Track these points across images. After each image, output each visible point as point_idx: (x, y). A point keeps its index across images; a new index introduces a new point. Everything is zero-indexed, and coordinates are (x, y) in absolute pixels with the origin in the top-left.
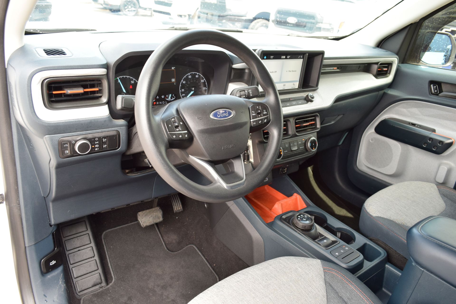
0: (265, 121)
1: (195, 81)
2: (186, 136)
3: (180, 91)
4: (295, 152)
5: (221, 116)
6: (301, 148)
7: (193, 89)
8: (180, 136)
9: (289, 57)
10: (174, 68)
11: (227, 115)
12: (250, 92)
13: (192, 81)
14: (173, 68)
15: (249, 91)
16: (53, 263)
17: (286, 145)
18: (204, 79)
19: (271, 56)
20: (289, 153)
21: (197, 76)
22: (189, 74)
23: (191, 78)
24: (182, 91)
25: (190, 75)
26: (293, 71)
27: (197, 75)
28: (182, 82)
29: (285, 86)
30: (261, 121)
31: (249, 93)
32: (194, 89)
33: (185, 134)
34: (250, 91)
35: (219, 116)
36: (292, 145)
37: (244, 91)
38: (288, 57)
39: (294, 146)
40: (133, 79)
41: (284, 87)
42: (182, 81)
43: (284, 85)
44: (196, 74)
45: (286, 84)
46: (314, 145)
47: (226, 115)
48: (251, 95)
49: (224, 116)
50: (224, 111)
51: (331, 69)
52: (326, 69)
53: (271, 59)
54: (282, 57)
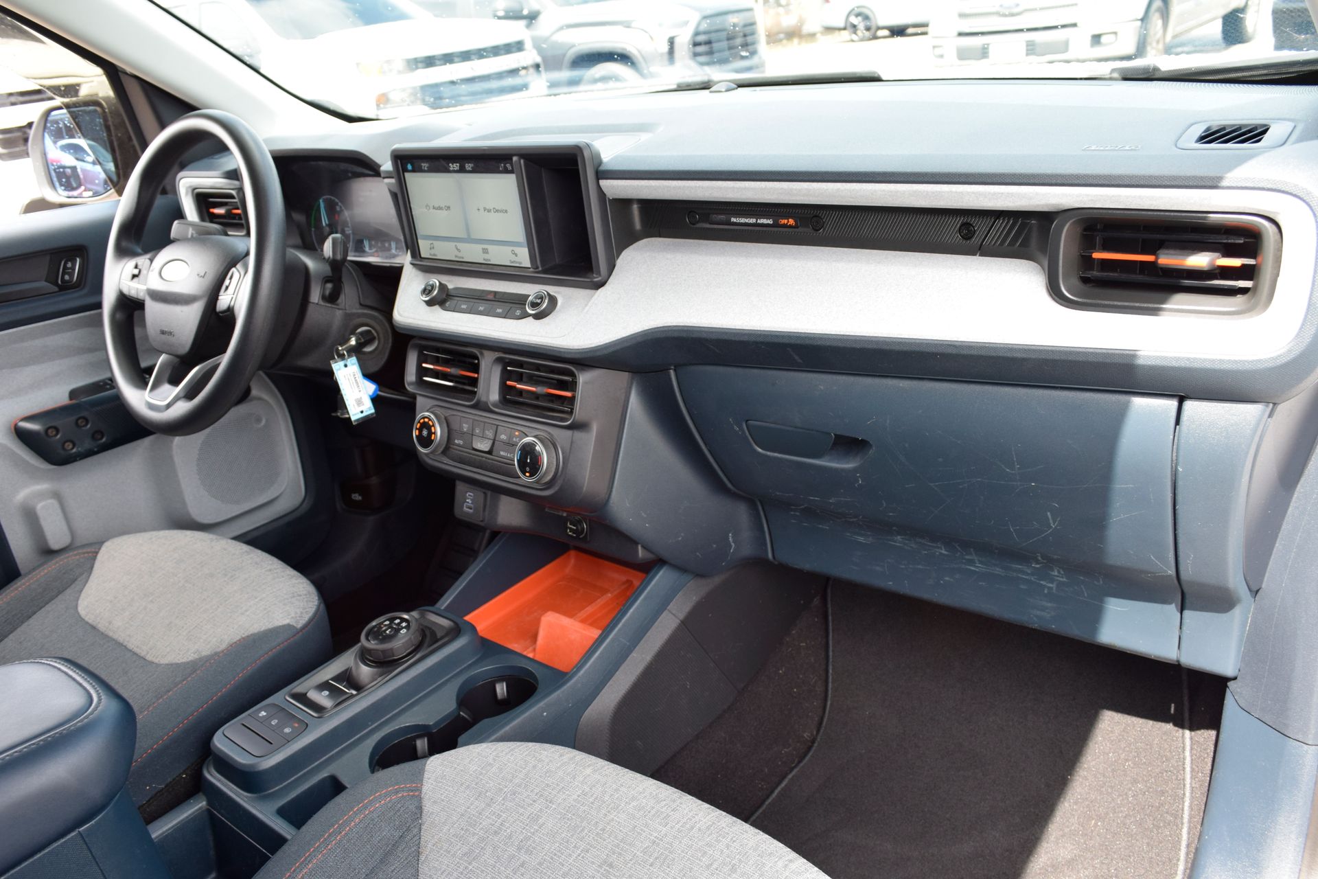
4: (482, 457)
6: (502, 453)
9: (472, 168)
17: (464, 425)
19: (423, 164)
20: (466, 452)
26: (497, 211)
29: (487, 253)
36: (477, 431)
38: (468, 167)
39: (483, 437)
41: (486, 257)
43: (483, 249)
45: (491, 249)
46: (528, 461)
51: (759, 221)
52: (733, 220)
53: (426, 171)
54: (451, 165)
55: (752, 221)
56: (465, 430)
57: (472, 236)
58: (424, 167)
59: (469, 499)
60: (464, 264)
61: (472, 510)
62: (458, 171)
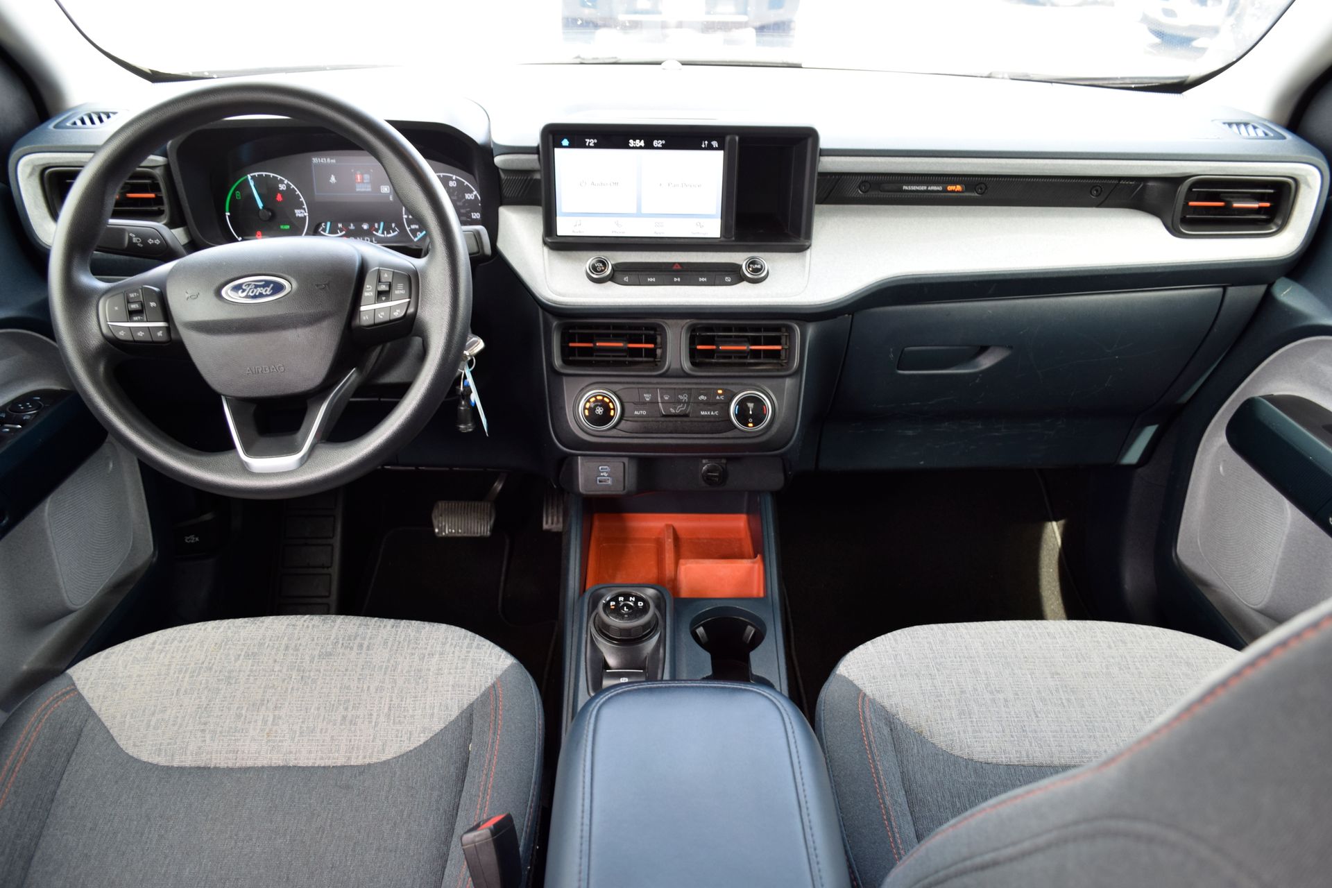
2: (160, 334)
4: (677, 421)
5: (250, 293)
6: (703, 413)
8: (141, 334)
9: (662, 144)
11: (267, 291)
16: (192, 539)
17: (645, 395)
18: (475, 193)
19: (588, 140)
20: (653, 421)
21: (452, 184)
33: (159, 328)
38: (656, 143)
40: (284, 181)
41: (659, 230)
44: (451, 179)
46: (751, 413)
47: (264, 291)
49: (257, 294)
50: (264, 282)
51: (929, 188)
52: (905, 188)
53: (589, 147)
54: (631, 141)
55: (923, 188)
56: (648, 399)
57: (644, 211)
58: (589, 143)
59: (603, 472)
60: (620, 239)
61: (610, 482)
62: (641, 148)
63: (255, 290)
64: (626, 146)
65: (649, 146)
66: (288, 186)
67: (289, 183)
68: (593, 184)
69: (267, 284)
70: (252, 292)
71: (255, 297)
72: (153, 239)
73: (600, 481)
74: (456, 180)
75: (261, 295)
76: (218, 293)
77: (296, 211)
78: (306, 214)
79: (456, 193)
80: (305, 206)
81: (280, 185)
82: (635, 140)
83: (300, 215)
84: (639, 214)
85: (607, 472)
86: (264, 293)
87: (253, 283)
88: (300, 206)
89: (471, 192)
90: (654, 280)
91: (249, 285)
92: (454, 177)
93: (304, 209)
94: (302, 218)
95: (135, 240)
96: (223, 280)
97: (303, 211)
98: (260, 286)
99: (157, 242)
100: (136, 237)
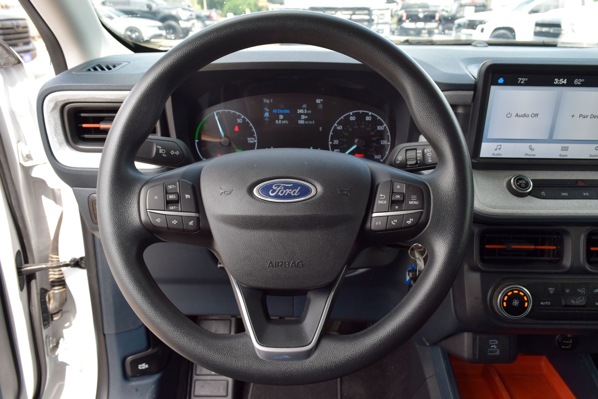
0: (409, 222)
1: (363, 127)
2: (191, 223)
3: (330, 143)
5: (280, 193)
7: (356, 141)
8: (175, 222)
9: (582, 82)
10: (321, 101)
11: (294, 192)
12: (428, 154)
13: (356, 127)
14: (318, 101)
15: (425, 150)
16: (143, 366)
17: (550, 289)
18: (385, 125)
19: (520, 79)
21: (368, 118)
22: (351, 113)
23: (355, 121)
24: (334, 143)
25: (352, 116)
26: (594, 117)
27: (369, 116)
28: (335, 127)
29: (567, 150)
30: (396, 221)
31: (423, 154)
32: (358, 142)
33: (190, 218)
34: (429, 151)
35: (272, 192)
36: (567, 291)
37: (416, 149)
38: (577, 82)
39: (576, 294)
40: (241, 116)
41: (564, 153)
42: (336, 125)
43: (562, 147)
44: (367, 114)
45: (571, 146)
47: (292, 193)
48: (430, 161)
49: (286, 195)
50: (292, 185)
53: (521, 85)
54: (556, 80)
56: (551, 292)
57: (555, 137)
58: (521, 81)
59: (493, 345)
60: (533, 160)
61: (498, 353)
62: (563, 85)
63: (284, 192)
64: (550, 84)
65: (570, 84)
66: (244, 120)
67: (245, 117)
68: (517, 115)
69: (295, 186)
70: (282, 193)
71: (284, 197)
72: (175, 151)
73: (490, 352)
74: (372, 115)
75: (289, 196)
76: (250, 191)
77: (248, 139)
78: (256, 141)
79: (371, 125)
80: (256, 135)
81: (238, 120)
82: (559, 79)
83: (251, 142)
84: (550, 140)
85: (496, 345)
86: (292, 194)
87: (283, 185)
88: (252, 135)
89: (381, 124)
90: (566, 194)
91: (279, 186)
92: (370, 114)
93: (255, 137)
94: (252, 144)
95: (161, 151)
96: (255, 180)
97: (253, 139)
98: (289, 188)
99: (177, 153)
100: (162, 149)
